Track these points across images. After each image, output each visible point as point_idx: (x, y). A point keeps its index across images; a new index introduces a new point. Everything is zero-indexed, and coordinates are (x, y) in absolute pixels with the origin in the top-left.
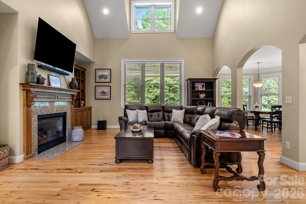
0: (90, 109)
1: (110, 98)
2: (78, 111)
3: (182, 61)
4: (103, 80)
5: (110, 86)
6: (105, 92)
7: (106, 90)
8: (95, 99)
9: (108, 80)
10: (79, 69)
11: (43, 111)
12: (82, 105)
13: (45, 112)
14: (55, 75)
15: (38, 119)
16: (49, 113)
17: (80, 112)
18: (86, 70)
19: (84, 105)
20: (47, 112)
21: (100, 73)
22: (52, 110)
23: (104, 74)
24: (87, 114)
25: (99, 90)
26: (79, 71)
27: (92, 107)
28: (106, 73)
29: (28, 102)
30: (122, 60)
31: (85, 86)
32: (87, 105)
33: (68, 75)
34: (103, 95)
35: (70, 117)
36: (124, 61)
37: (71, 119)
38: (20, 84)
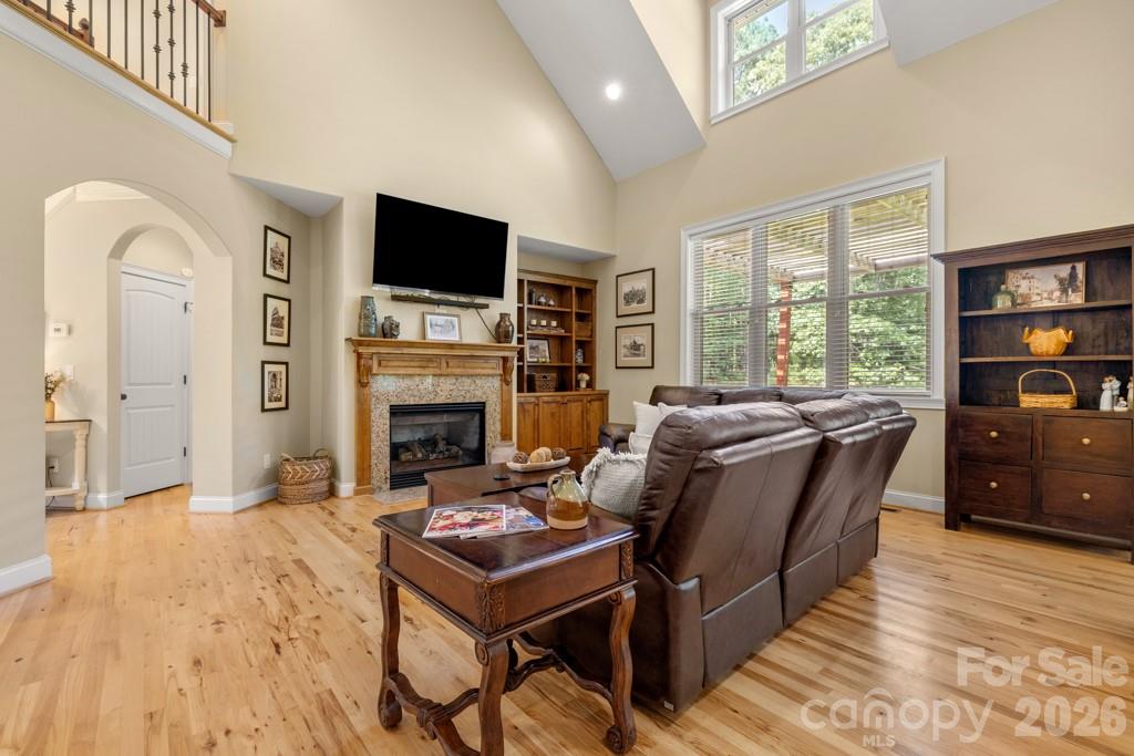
0: (603, 397)
1: (650, 365)
2: (544, 402)
3: (929, 174)
4: (635, 307)
5: (652, 325)
6: (639, 345)
7: (642, 337)
8: (617, 368)
9: (647, 306)
10: (568, 283)
11: (407, 398)
12: (583, 385)
13: (412, 399)
14: (445, 312)
15: (391, 413)
16: (423, 402)
17: (553, 405)
18: (596, 282)
19: (590, 384)
20: (417, 399)
21: (627, 286)
22: (432, 396)
23: (636, 288)
24: (585, 412)
25: (626, 339)
26: (570, 288)
27: (608, 391)
28: (642, 283)
29: (363, 376)
30: (686, 230)
31: (593, 331)
32: (599, 387)
33: (486, 306)
34: (636, 355)
35: (499, 417)
36: (691, 232)
37: (501, 420)
38: (346, 340)
